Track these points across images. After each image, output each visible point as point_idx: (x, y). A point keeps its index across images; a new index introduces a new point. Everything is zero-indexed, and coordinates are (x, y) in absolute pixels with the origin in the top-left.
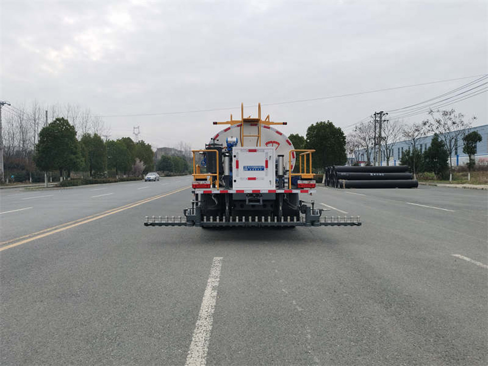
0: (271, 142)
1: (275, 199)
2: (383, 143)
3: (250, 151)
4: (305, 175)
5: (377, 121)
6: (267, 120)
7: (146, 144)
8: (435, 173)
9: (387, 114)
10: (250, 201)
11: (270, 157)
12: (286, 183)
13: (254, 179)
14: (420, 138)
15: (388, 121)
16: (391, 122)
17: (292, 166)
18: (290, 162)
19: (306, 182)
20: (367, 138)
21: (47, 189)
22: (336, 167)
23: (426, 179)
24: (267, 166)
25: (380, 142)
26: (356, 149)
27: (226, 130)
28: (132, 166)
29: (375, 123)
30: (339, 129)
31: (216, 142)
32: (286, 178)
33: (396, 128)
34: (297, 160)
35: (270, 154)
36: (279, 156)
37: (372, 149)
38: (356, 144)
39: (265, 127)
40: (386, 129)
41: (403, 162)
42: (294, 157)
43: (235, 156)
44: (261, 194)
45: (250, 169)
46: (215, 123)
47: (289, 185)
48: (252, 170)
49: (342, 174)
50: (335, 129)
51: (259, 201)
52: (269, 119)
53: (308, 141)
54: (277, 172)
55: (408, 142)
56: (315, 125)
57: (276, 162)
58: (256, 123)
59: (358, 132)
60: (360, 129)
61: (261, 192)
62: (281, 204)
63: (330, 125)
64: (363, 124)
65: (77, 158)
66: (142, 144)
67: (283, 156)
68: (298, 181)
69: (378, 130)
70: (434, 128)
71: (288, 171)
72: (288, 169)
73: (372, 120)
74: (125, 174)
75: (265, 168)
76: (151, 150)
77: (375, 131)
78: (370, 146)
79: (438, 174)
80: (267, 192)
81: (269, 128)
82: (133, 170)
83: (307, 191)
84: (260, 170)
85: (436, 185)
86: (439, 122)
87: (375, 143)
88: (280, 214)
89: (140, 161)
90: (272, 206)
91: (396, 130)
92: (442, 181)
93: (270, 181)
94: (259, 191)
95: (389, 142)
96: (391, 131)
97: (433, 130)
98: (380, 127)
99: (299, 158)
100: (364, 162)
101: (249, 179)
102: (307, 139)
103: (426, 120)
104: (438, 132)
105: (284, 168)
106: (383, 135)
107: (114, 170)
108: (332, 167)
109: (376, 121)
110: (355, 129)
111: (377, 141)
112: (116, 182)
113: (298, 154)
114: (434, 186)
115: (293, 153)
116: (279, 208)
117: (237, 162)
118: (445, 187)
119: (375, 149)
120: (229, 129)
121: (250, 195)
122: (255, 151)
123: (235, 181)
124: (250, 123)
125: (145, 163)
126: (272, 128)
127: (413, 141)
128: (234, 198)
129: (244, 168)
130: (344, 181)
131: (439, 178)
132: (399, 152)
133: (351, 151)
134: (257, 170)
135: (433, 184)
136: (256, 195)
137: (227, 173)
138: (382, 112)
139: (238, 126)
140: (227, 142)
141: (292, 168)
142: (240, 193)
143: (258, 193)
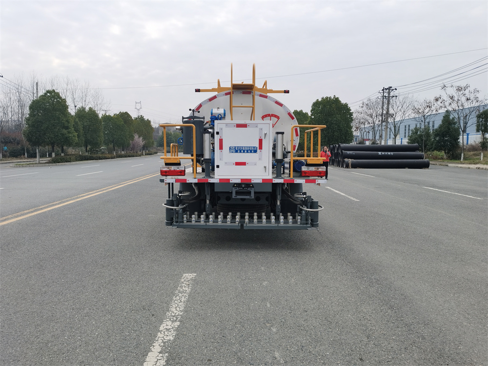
0: (269, 115)
1: (271, 191)
2: (390, 120)
3: (239, 126)
4: (311, 160)
5: (385, 97)
6: (264, 87)
7: (146, 119)
8: (445, 153)
9: (396, 89)
10: (237, 193)
11: (266, 134)
12: (287, 168)
13: (244, 164)
14: (431, 115)
15: (397, 96)
16: (401, 98)
17: (295, 146)
18: (292, 140)
19: (313, 169)
20: (374, 114)
21: (39, 165)
22: (343, 145)
23: (436, 158)
24: (261, 147)
25: (387, 118)
26: (362, 126)
27: (211, 99)
28: (131, 141)
29: (383, 99)
30: (346, 105)
31: (196, 114)
32: (287, 163)
33: (405, 104)
34: (302, 138)
35: (264, 132)
36: (278, 133)
37: (379, 126)
38: (362, 120)
39: (261, 96)
40: (395, 106)
41: (412, 140)
42: (297, 135)
43: (218, 133)
44: (252, 184)
45: (237, 150)
46: (198, 91)
47: (290, 171)
48: (240, 152)
49: (348, 152)
50: (342, 105)
51: (249, 193)
52: (266, 87)
53: (313, 117)
54: (274, 154)
55: (417, 119)
56: (320, 100)
57: (275, 140)
58: (249, 90)
59: (365, 108)
60: (367, 105)
61: (252, 182)
62: (279, 197)
63: (337, 100)
64: (370, 100)
65: (69, 133)
66: (141, 119)
67: (282, 133)
68: (303, 167)
69: (385, 106)
70: (447, 104)
71: (290, 152)
72: (289, 150)
73: (380, 95)
74: (123, 150)
75: (258, 150)
76: (150, 126)
77: (382, 108)
78: (377, 122)
79: (448, 153)
80: (261, 181)
81: (266, 97)
82: (131, 146)
83: (314, 181)
84: (251, 152)
85: (447, 165)
86: (452, 98)
87: (382, 120)
88: (277, 211)
89: (139, 137)
90: (267, 199)
91: (405, 106)
92: (452, 161)
93: (265, 167)
94: (250, 180)
95: (398, 119)
96: (400, 108)
97: (445, 107)
98: (388, 103)
99: (304, 136)
100: (368, 140)
101: (237, 164)
102: (311, 115)
103: (438, 96)
104: (450, 109)
105: (285, 149)
106: (391, 111)
107: (111, 146)
108: (337, 145)
109: (383, 97)
110: (361, 105)
111: (384, 117)
112: (112, 158)
113: (303, 130)
114: (445, 166)
115: (296, 130)
116: (277, 203)
117: (221, 141)
118: (457, 167)
119: (382, 126)
120: (215, 97)
121: (238, 185)
122: (245, 126)
123: (218, 167)
124: (242, 91)
125: (144, 139)
126: (270, 97)
127: (423, 118)
128: (216, 190)
129: (230, 149)
130: (350, 161)
131: (449, 157)
132: (405, 130)
133: (357, 128)
134: (247, 152)
135: (444, 164)
136: (245, 186)
137: (207, 155)
138: (391, 87)
139: (226, 94)
140: (212, 114)
141: (294, 150)
142: (225, 182)
143: (249, 182)
